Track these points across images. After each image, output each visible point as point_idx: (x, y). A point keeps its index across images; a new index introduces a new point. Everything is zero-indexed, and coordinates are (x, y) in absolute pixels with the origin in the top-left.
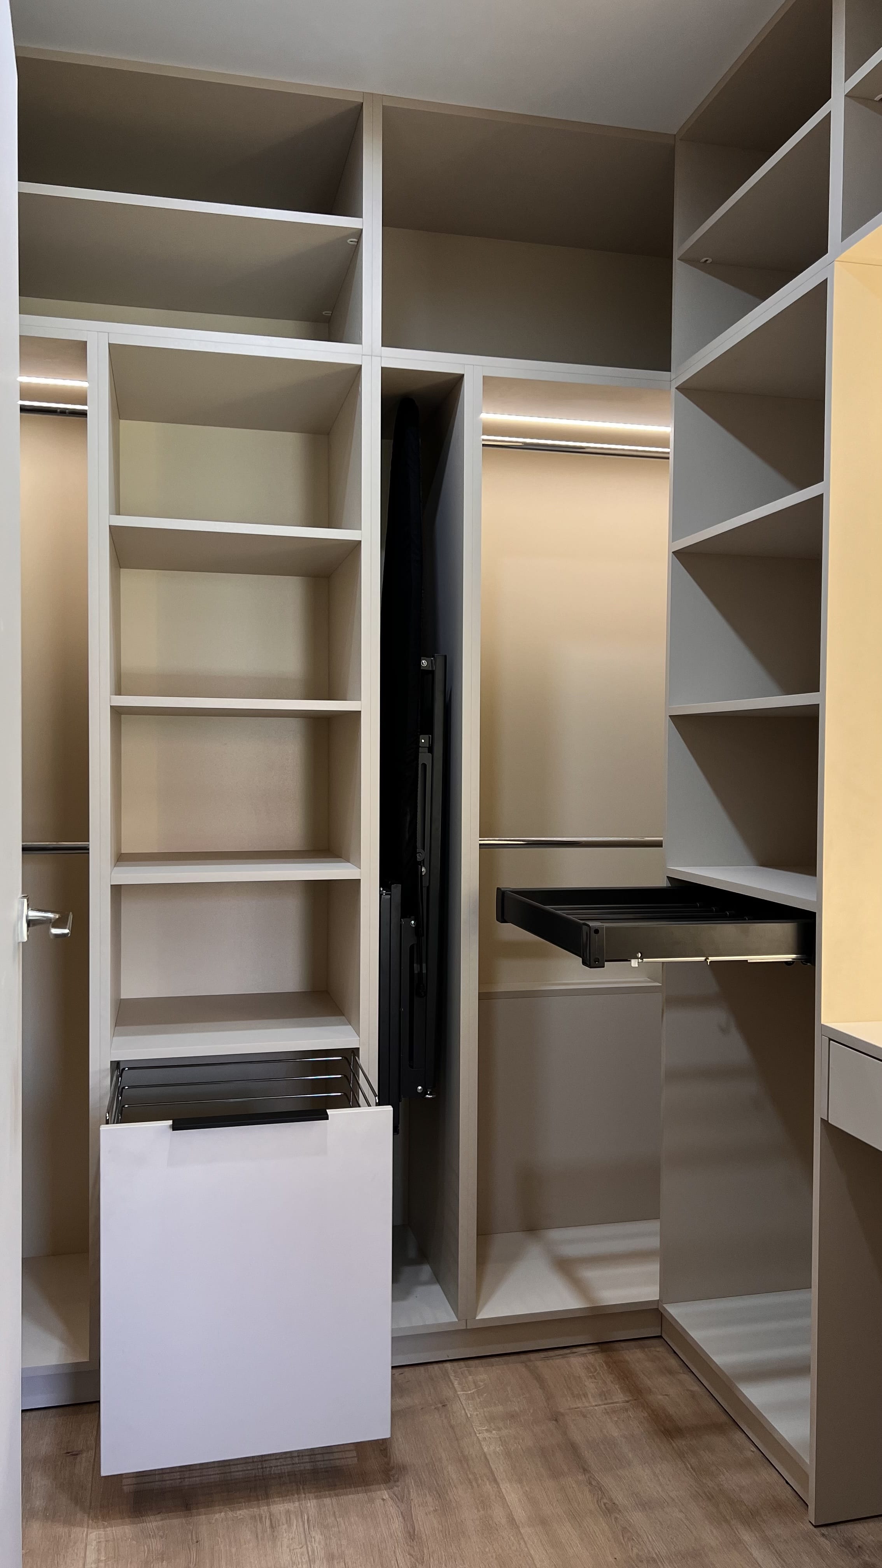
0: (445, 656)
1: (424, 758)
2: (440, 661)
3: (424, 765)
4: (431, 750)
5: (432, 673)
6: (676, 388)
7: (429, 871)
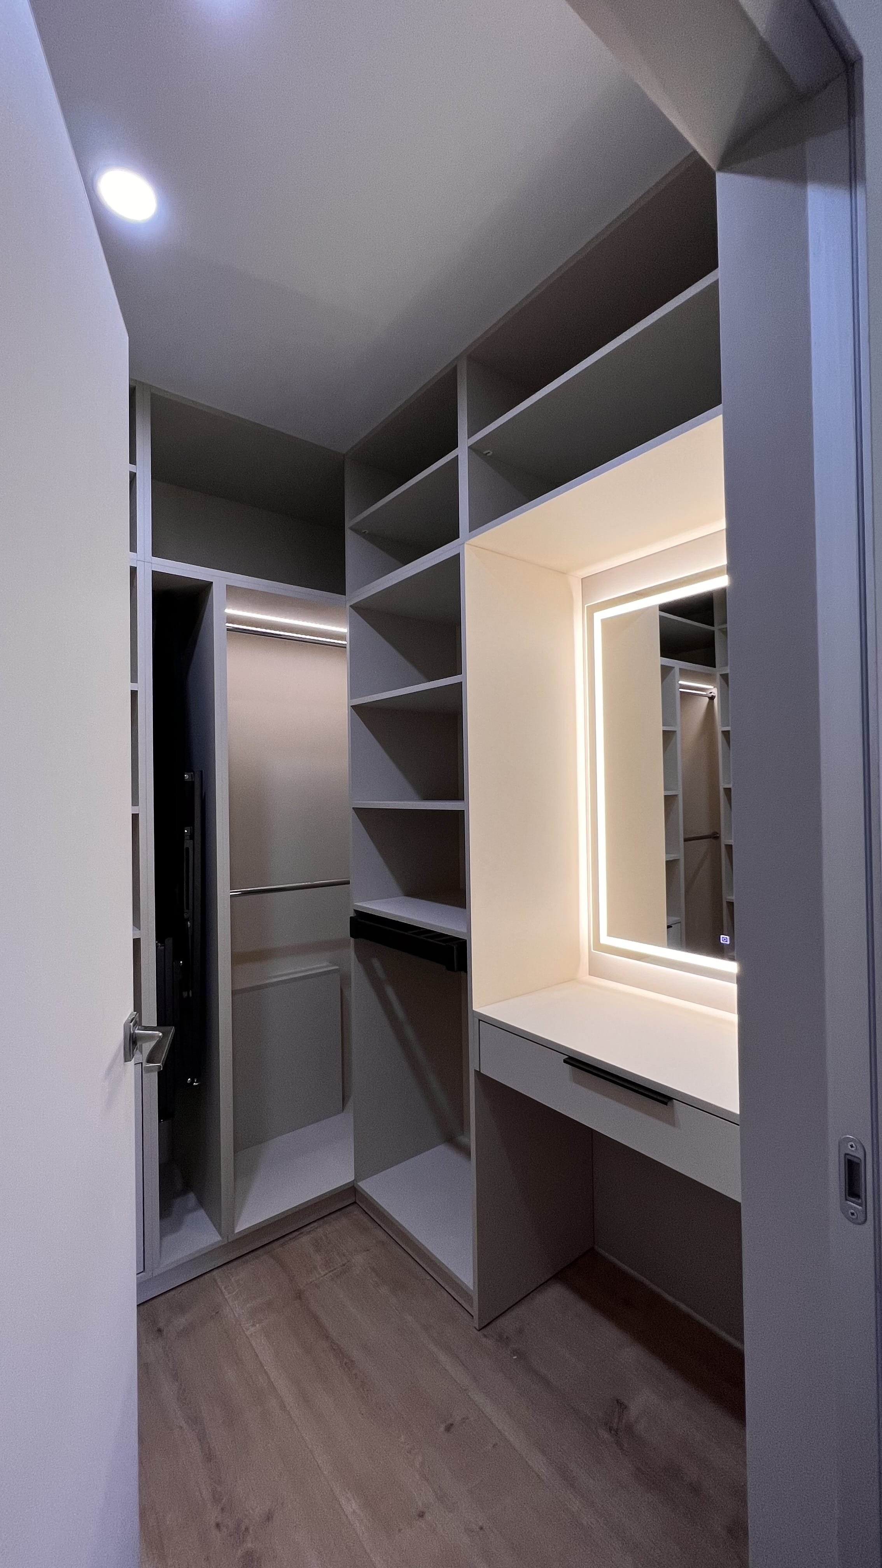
0: (202, 772)
1: (188, 844)
2: (197, 774)
3: (188, 849)
4: (192, 837)
5: (193, 783)
6: (351, 606)
7: (193, 924)
